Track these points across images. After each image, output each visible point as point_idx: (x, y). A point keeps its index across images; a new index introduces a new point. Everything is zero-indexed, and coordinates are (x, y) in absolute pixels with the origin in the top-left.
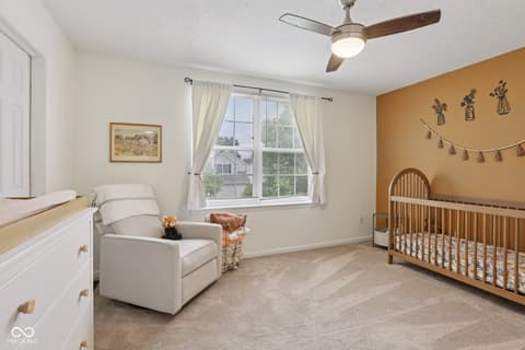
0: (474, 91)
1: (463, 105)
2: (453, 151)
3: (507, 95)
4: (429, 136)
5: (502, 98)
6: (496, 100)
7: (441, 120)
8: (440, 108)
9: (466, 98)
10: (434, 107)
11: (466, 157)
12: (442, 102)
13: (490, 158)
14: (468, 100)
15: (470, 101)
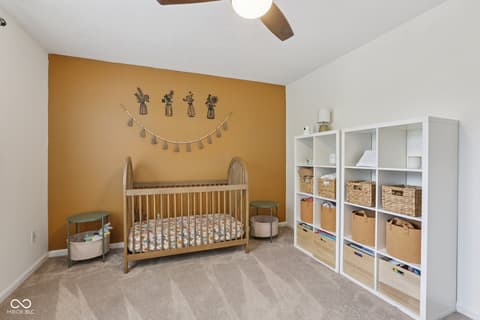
0: (172, 93)
1: (163, 101)
2: (154, 142)
3: (194, 103)
4: (130, 123)
5: (191, 104)
6: (186, 104)
7: (143, 111)
8: (143, 99)
9: (166, 96)
10: (136, 95)
11: (166, 148)
12: (144, 93)
13: (183, 149)
14: (168, 99)
15: (169, 100)
